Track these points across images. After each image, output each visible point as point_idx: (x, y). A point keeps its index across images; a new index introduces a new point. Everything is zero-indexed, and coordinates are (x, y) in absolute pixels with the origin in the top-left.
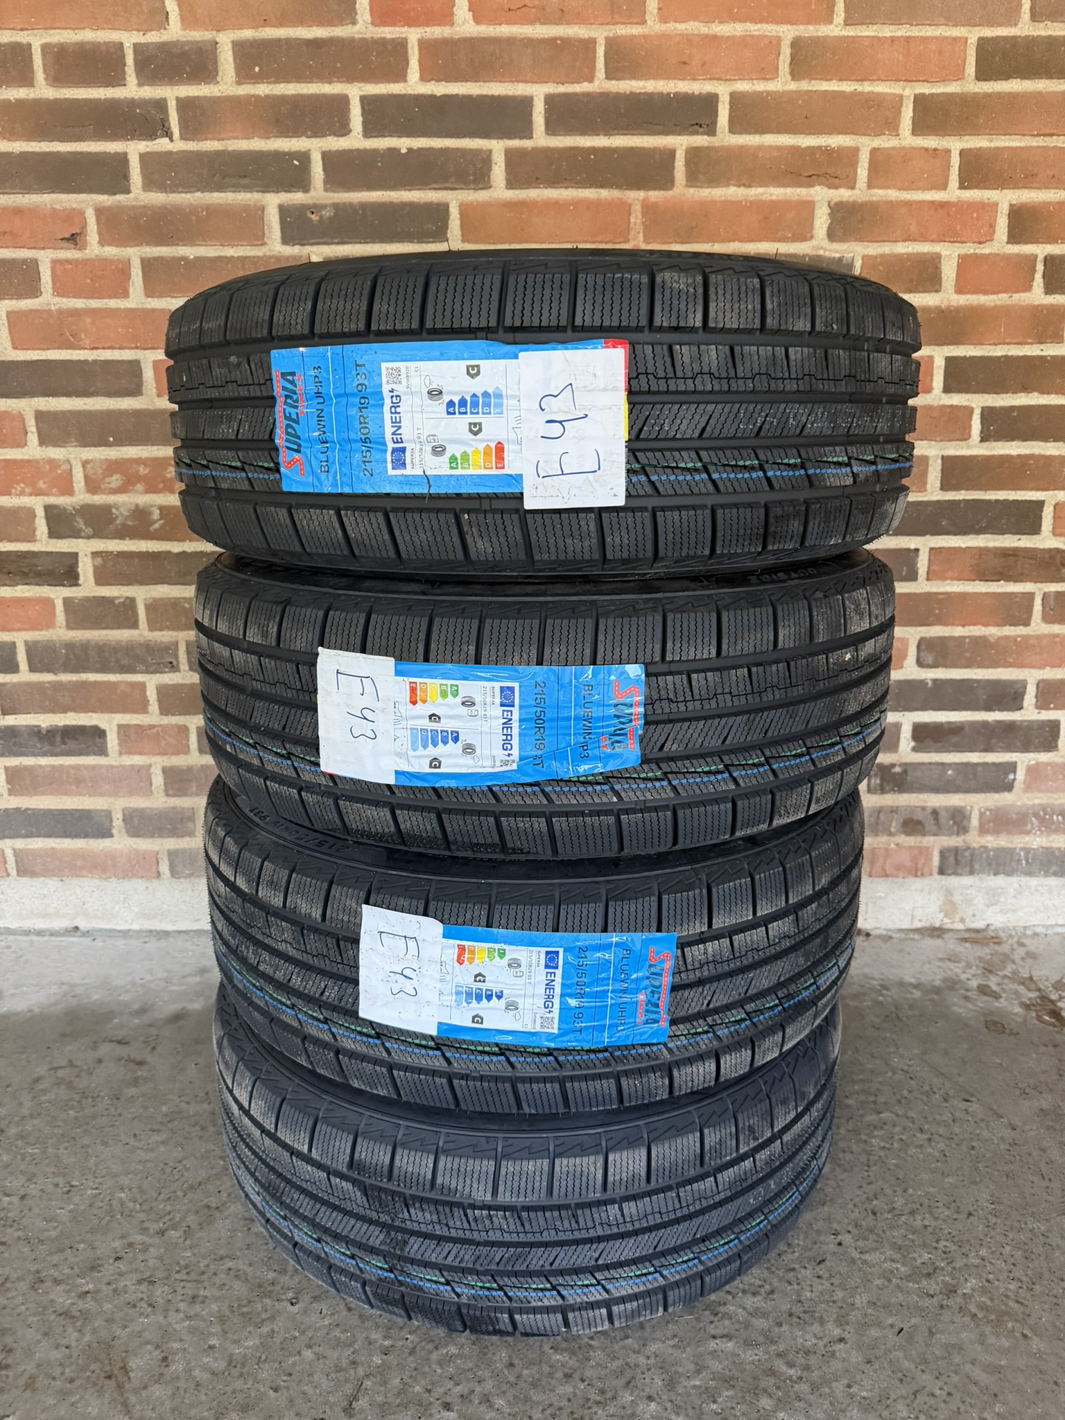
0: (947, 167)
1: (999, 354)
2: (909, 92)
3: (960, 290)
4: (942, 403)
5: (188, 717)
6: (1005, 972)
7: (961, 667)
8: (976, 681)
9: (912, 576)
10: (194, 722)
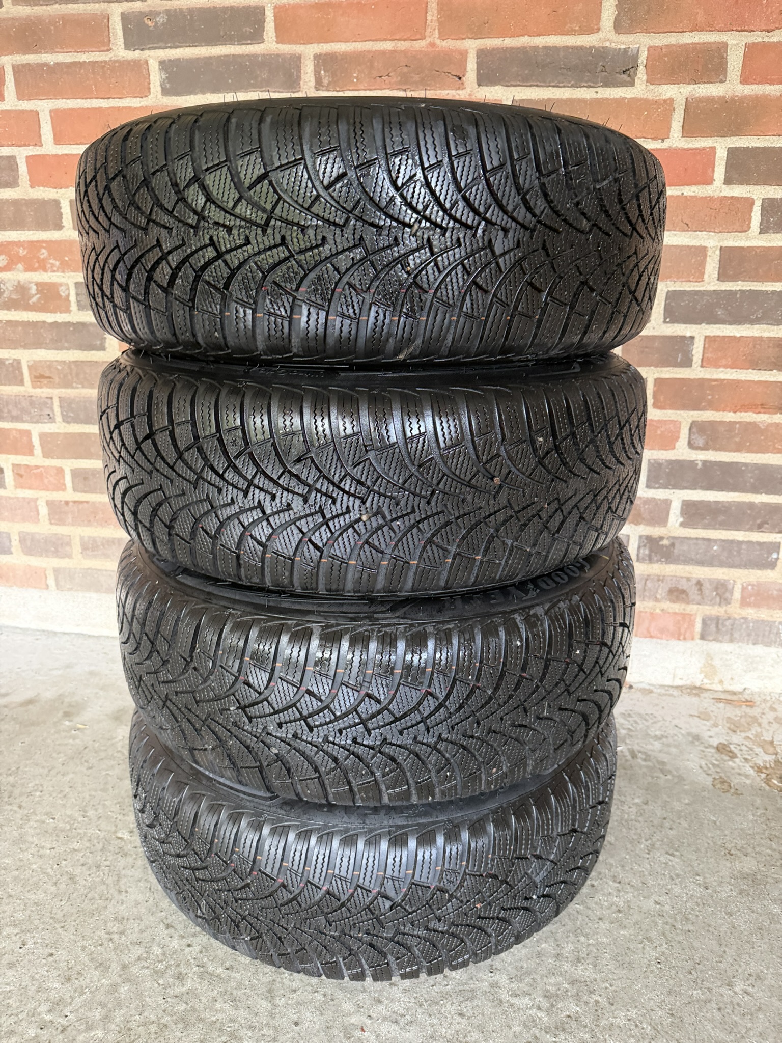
3: (745, 81)
4: (722, 194)
5: (64, 461)
6: (749, 734)
7: (730, 451)
8: (746, 465)
9: (687, 362)
10: (68, 465)
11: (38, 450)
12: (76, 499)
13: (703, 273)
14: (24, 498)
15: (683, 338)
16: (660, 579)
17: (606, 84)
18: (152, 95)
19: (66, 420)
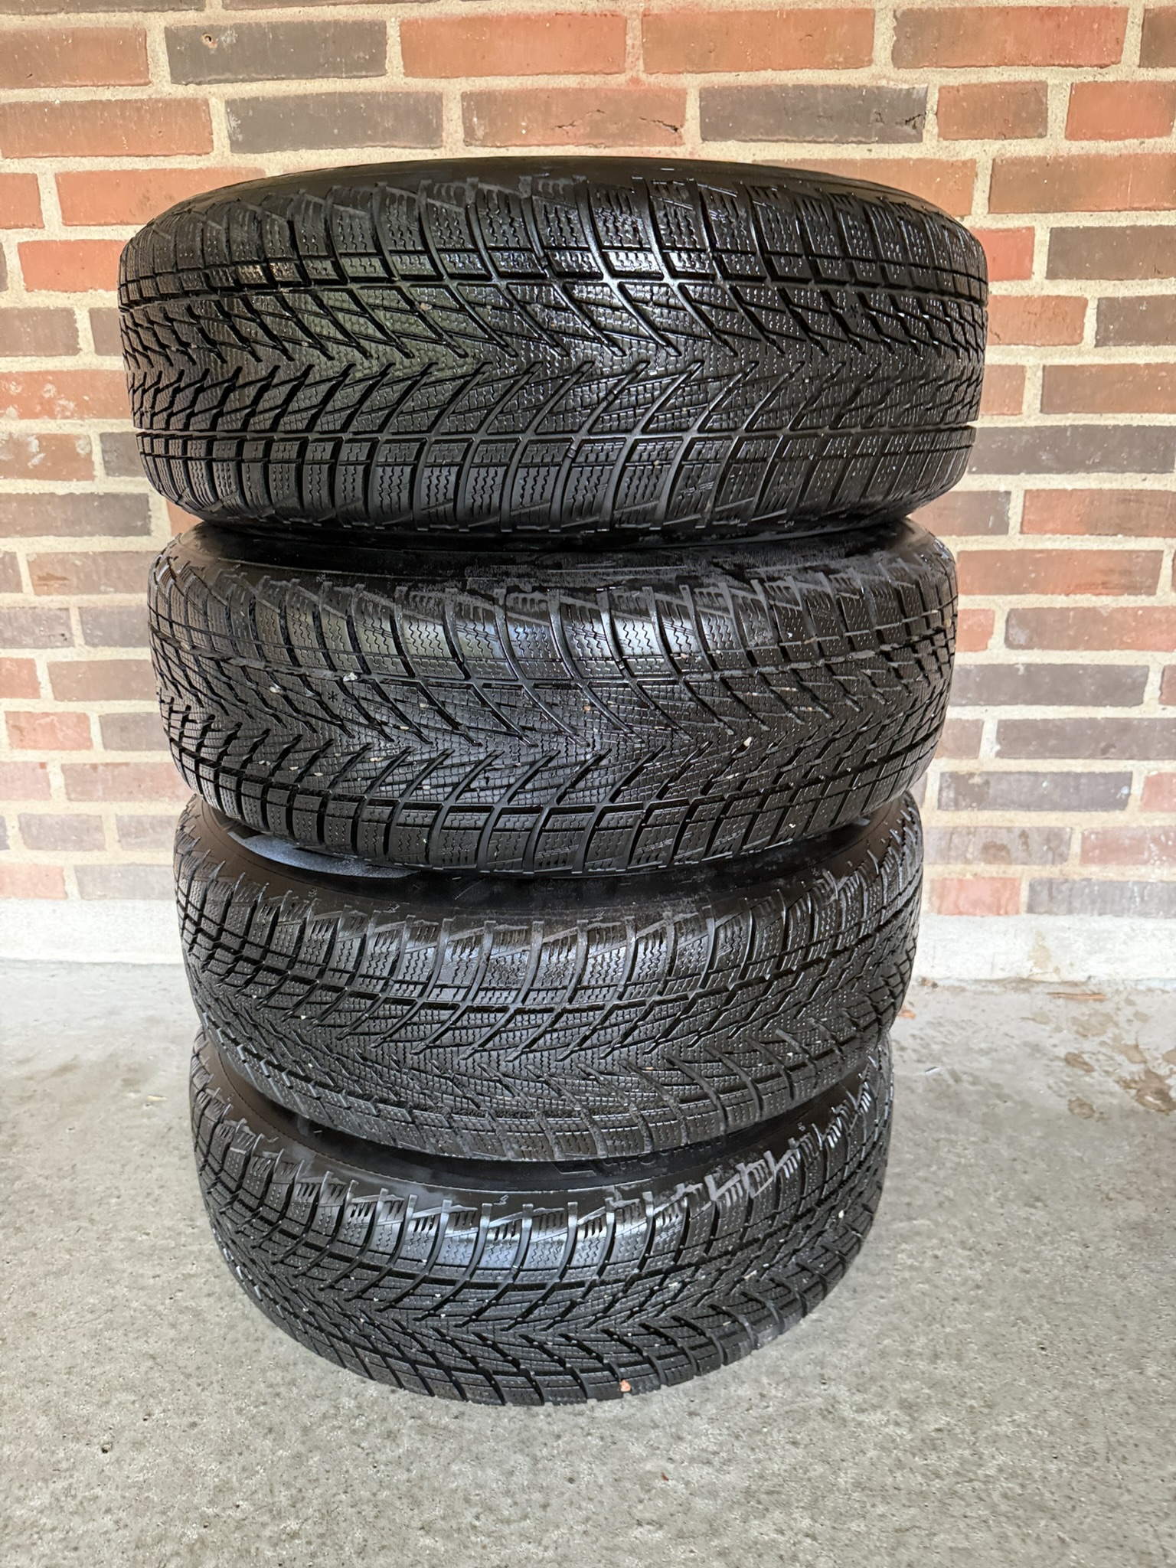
4: (1045, 293)
5: (88, 703)
6: (1104, 1038)
7: (1062, 649)
8: (1082, 667)
9: (1002, 528)
10: (95, 710)
11: (46, 690)
12: (109, 761)
13: (1021, 403)
14: (25, 764)
15: (996, 494)
16: (971, 831)
17: (884, 139)
18: (215, 152)
19: (90, 641)
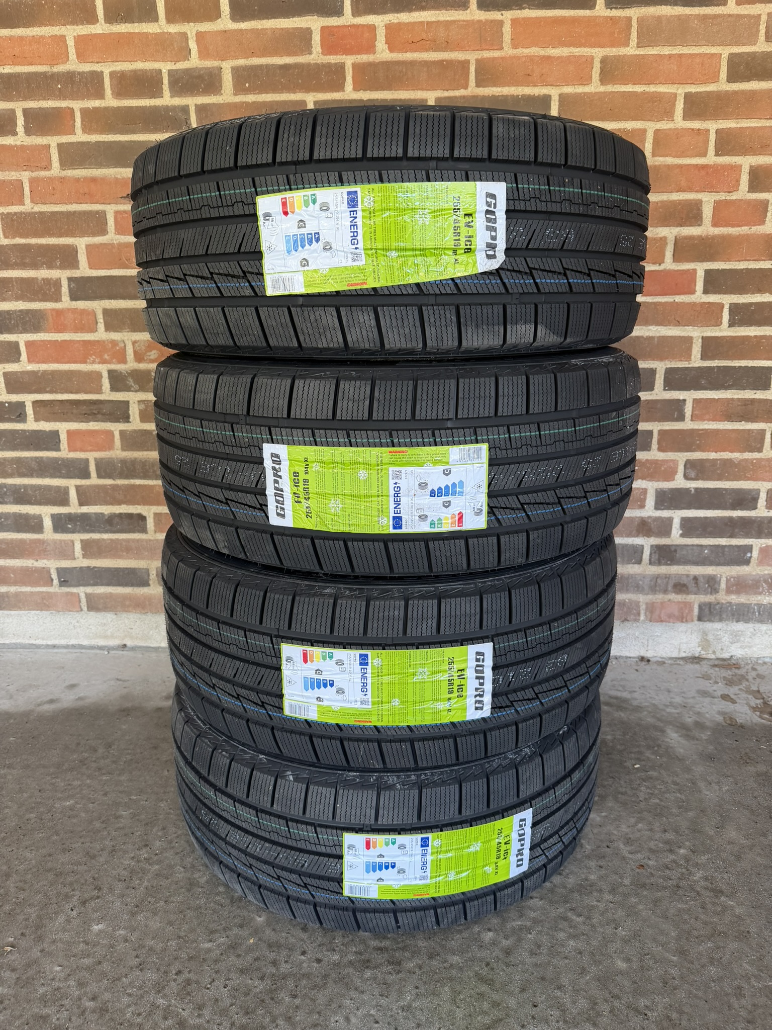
0: (707, 141)
1: (742, 267)
2: (681, 91)
3: (715, 224)
